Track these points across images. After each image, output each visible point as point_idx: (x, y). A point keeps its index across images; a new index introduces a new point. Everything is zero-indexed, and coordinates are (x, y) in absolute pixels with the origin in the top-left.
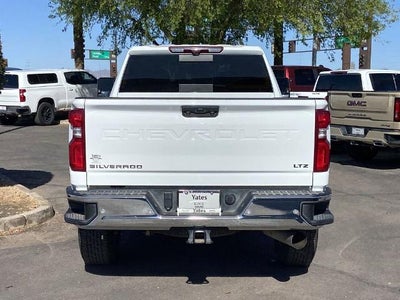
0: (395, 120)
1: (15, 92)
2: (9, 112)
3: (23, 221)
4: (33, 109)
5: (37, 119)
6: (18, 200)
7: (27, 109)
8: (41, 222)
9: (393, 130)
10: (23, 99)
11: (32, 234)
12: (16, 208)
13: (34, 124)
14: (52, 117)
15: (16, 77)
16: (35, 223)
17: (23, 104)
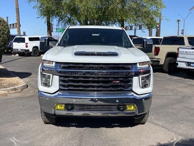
0: (155, 55)
1: (24, 44)
2: (22, 51)
3: (15, 89)
4: (31, 50)
5: (32, 54)
6: (15, 82)
7: (28, 50)
8: (22, 90)
9: (154, 59)
10: (27, 47)
11: (18, 94)
12: (14, 85)
13: (31, 56)
14: (38, 53)
15: (24, 38)
16: (19, 90)
17: (27, 49)
